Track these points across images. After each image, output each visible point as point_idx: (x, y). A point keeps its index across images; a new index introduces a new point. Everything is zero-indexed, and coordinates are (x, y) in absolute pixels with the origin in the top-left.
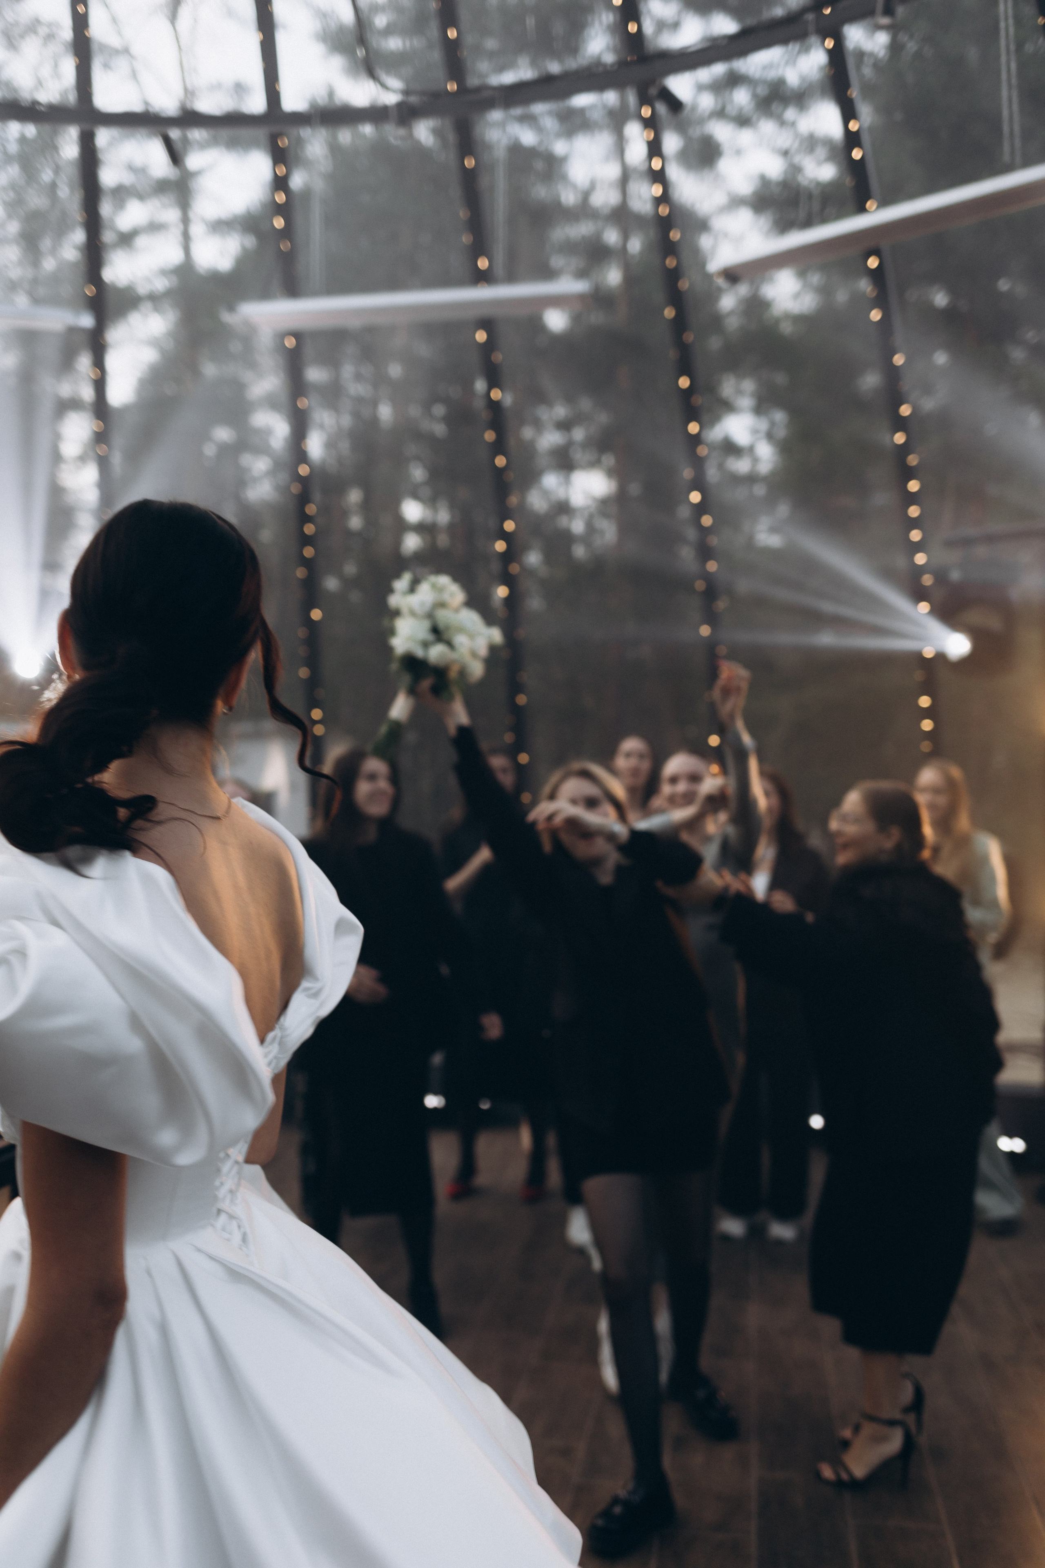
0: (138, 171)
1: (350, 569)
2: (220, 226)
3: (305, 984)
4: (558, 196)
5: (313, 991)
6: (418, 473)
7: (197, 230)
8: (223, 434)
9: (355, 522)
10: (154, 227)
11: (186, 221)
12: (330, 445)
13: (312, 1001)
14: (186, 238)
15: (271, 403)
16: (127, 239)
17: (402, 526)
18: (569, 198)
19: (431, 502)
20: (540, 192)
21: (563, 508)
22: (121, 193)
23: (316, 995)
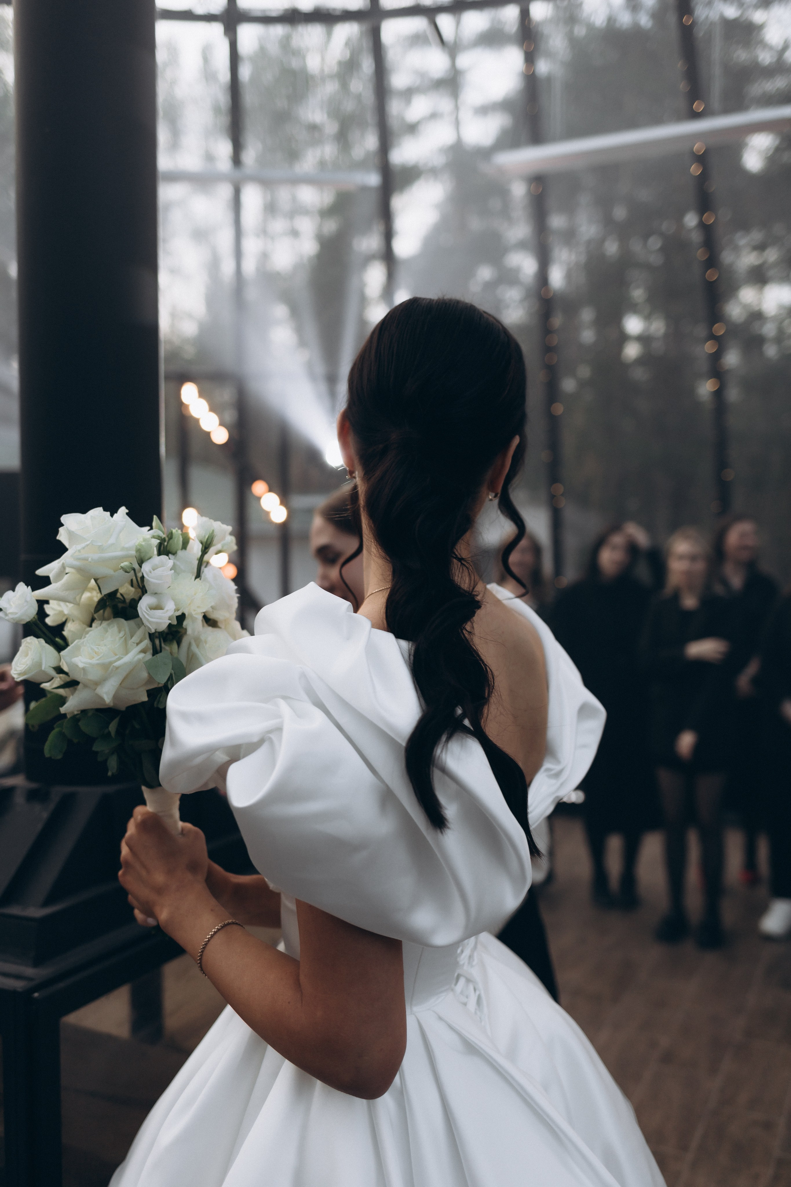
0: (422, 74)
1: (584, 372)
2: (484, 110)
3: (547, 765)
4: (757, 57)
5: (553, 772)
6: (638, 294)
7: (465, 115)
8: (485, 273)
9: (588, 336)
10: (434, 116)
11: (457, 108)
12: (568, 276)
13: (553, 781)
14: (457, 124)
15: (522, 245)
16: (412, 129)
17: (623, 338)
18: (765, 58)
19: (647, 318)
20: (741, 55)
21: (757, 316)
22: (409, 93)
23: (557, 775)
